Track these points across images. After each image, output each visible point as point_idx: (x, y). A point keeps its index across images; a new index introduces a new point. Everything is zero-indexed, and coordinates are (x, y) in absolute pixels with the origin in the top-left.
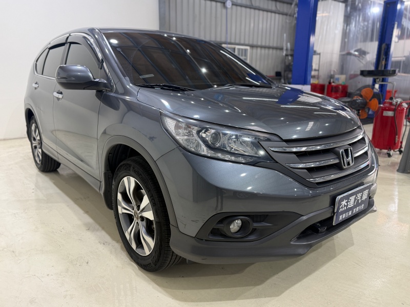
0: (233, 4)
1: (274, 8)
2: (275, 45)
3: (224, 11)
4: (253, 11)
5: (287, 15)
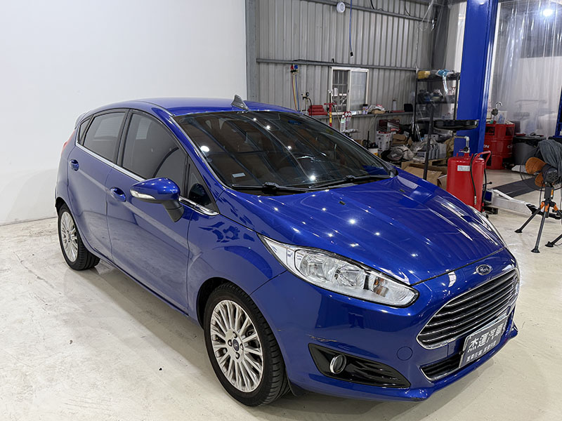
0: (346, 8)
1: (402, 11)
4: (373, 15)
5: (420, 21)
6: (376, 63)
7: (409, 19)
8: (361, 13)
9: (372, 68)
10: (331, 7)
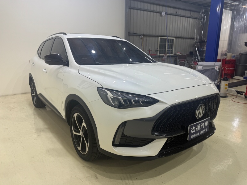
0: (165, 14)
1: (189, 15)
2: (190, 36)
3: (161, 18)
4: (177, 17)
5: (197, 19)
6: (178, 36)
7: (192, 18)
8: (172, 16)
9: (176, 38)
10: (160, 14)
